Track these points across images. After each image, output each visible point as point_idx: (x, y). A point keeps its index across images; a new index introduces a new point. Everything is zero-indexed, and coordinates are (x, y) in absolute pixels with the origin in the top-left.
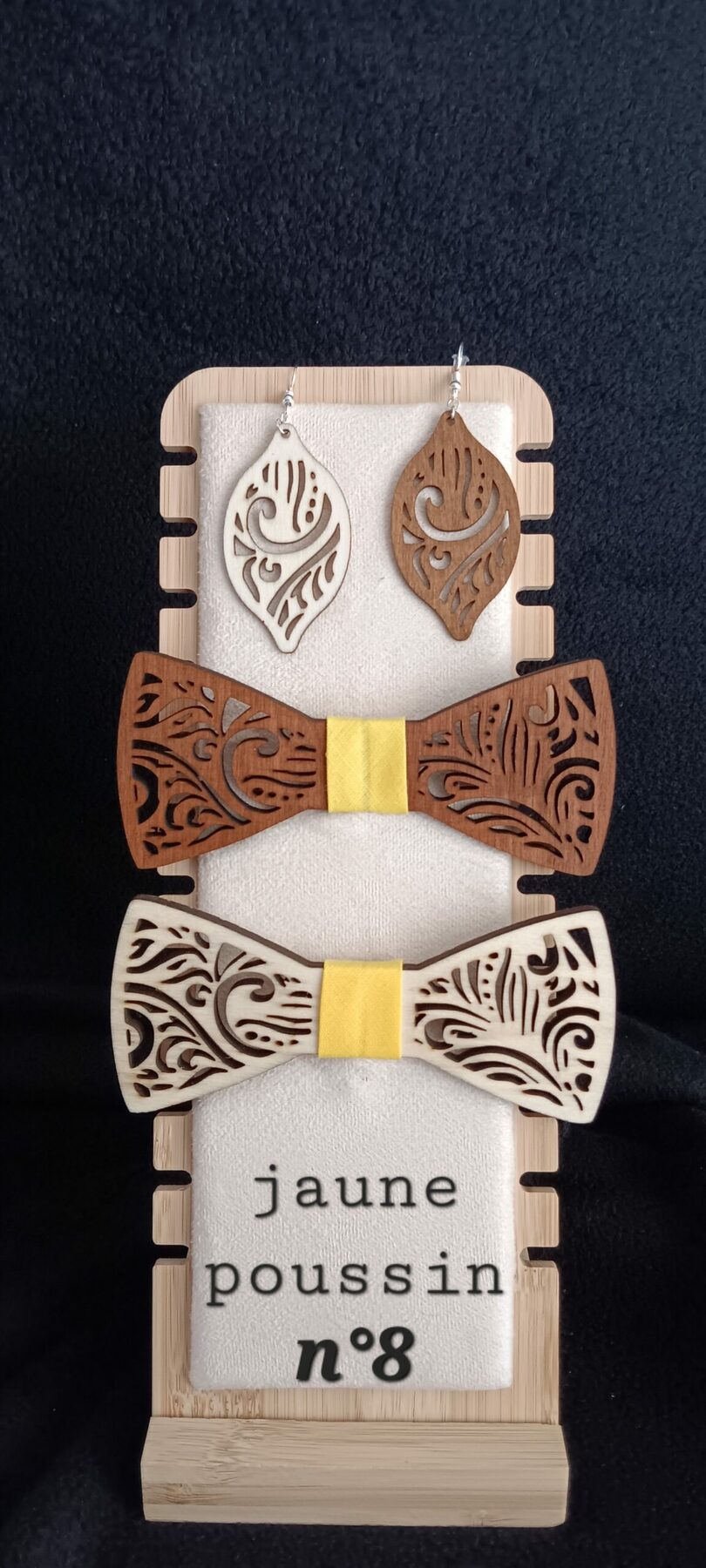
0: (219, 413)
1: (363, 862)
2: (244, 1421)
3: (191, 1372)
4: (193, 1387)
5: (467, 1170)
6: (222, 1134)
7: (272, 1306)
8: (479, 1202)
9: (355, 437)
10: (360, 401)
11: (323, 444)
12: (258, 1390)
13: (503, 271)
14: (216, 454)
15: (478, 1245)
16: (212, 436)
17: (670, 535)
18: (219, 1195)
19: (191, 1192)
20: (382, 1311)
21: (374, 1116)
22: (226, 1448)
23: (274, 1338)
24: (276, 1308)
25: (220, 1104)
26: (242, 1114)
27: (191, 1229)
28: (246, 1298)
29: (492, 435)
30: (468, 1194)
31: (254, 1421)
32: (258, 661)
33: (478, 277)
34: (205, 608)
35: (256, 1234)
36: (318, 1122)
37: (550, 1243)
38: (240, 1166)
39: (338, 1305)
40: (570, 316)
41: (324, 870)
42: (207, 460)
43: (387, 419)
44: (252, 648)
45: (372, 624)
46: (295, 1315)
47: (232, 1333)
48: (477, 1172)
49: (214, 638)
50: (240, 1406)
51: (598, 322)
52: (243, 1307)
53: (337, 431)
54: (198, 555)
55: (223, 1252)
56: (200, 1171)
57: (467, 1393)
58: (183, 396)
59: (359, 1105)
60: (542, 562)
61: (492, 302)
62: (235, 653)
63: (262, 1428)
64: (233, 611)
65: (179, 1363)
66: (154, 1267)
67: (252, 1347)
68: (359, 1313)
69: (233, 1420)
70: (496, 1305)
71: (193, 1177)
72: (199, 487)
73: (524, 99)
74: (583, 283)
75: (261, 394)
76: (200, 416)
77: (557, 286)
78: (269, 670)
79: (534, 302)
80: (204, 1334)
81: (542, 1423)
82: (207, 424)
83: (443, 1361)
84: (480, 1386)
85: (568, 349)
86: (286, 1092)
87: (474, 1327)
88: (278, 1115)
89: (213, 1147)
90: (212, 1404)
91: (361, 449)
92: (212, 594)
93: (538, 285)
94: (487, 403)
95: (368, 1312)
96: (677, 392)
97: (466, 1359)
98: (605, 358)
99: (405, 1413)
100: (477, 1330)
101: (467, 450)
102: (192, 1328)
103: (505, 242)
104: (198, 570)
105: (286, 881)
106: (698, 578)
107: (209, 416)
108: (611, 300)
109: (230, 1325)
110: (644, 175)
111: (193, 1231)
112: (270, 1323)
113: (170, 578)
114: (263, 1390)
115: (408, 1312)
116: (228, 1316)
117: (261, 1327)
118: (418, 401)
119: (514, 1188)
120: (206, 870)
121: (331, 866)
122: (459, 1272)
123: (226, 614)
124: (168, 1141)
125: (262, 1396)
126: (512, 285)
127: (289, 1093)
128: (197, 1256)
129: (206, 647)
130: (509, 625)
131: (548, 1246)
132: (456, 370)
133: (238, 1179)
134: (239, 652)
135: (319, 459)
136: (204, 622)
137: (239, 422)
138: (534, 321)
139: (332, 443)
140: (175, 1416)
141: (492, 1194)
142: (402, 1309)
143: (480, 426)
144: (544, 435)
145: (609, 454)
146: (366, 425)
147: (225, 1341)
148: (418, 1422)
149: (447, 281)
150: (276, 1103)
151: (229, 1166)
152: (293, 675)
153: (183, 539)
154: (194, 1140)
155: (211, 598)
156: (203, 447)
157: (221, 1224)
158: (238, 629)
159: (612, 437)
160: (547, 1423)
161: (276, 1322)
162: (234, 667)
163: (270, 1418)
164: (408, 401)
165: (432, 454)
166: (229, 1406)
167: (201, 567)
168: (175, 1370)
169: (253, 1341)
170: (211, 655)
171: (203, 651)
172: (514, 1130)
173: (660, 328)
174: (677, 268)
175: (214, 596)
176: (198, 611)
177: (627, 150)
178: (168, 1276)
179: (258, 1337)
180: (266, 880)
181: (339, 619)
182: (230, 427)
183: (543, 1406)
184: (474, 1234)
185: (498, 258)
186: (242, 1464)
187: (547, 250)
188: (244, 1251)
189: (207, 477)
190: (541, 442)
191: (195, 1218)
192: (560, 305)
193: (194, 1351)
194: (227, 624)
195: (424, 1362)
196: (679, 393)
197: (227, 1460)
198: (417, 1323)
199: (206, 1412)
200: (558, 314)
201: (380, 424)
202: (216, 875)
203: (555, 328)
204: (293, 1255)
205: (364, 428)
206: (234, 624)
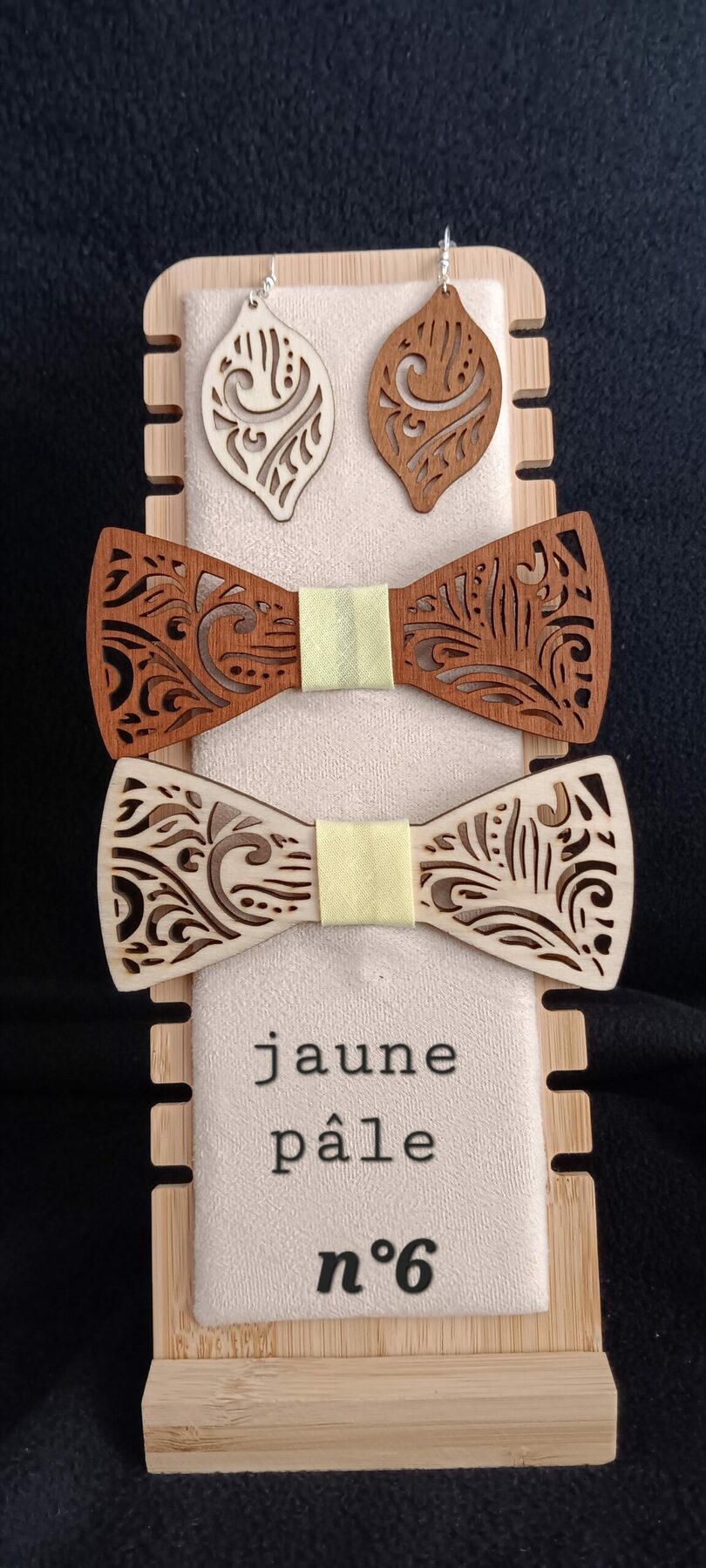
0: (203, 297)
1: (366, 744)
2: (255, 1360)
3: (195, 1306)
4: (198, 1324)
5: (489, 1068)
6: (224, 1038)
7: (282, 1226)
8: (505, 1103)
9: (343, 315)
10: (349, 279)
11: (310, 322)
12: (270, 1324)
13: (482, 192)
14: (201, 336)
15: (505, 1150)
16: (197, 320)
17: (667, 463)
18: (221, 1103)
19: (192, 1105)
20: (403, 1227)
21: (387, 1012)
22: (236, 1386)
23: (285, 1261)
24: (287, 1228)
25: (221, 1005)
26: (245, 1016)
27: (192, 1144)
28: (254, 1218)
29: (483, 308)
30: (491, 1093)
31: (266, 1360)
32: (249, 542)
33: (456, 201)
34: (192, 491)
35: (263, 1146)
36: (326, 1022)
37: (583, 1150)
38: (244, 1070)
39: (355, 1223)
40: (554, 237)
41: (325, 754)
42: (191, 343)
43: (376, 297)
44: (243, 529)
45: (367, 501)
46: (308, 1234)
47: (239, 1258)
48: (500, 1069)
49: (202, 520)
50: (251, 1344)
51: (583, 240)
52: (251, 1228)
53: (325, 311)
54: (185, 438)
55: (228, 1167)
56: (201, 1079)
57: (499, 1317)
58: (165, 285)
59: (371, 1001)
60: (541, 435)
61: (472, 225)
62: (225, 534)
63: (275, 1366)
64: (222, 492)
65: (182, 1299)
66: (153, 1192)
67: (262, 1273)
68: (378, 1230)
69: (243, 1360)
70: (528, 1216)
71: (195, 1088)
72: (184, 372)
73: (496, 15)
74: (565, 202)
75: (246, 278)
76: (183, 304)
77: (539, 206)
78: (260, 551)
79: (515, 224)
80: (208, 1261)
81: (584, 1351)
82: (191, 308)
83: (472, 1281)
84: (512, 1310)
85: (552, 271)
86: (291, 990)
87: (505, 1242)
88: (284, 1015)
89: (215, 1052)
90: (219, 1342)
91: (349, 326)
92: (200, 477)
93: (520, 205)
94: (477, 279)
95: (388, 1228)
96: (667, 313)
97: (498, 1278)
98: (592, 279)
99: (432, 1345)
100: (508, 1245)
101: (459, 324)
102: (197, 1255)
103: (483, 162)
104: (185, 454)
105: (286, 767)
106: (697, 508)
107: (193, 301)
108: (596, 220)
109: (237, 1249)
110: (623, 88)
111: (195, 1147)
112: (281, 1246)
113: (155, 466)
114: (275, 1322)
115: (432, 1227)
116: (234, 1240)
117: (272, 1250)
118: (409, 278)
119: (541, 1088)
120: (200, 759)
121: (333, 750)
122: (485, 1180)
123: (215, 495)
124: (166, 1050)
125: (275, 1333)
126: (492, 207)
127: (295, 990)
128: (199, 1174)
129: (194, 528)
130: (510, 497)
131: (580, 1152)
132: (443, 250)
133: (243, 1087)
134: (230, 533)
135: (308, 337)
136: (192, 505)
137: (223, 305)
138: (517, 243)
139: (319, 322)
140: (179, 1358)
141: (517, 1092)
142: (426, 1224)
143: (471, 300)
144: (536, 309)
145: (600, 380)
146: (354, 303)
147: (232, 1268)
148: (447, 1354)
149: (426, 205)
150: (282, 1001)
151: (232, 1071)
152: (286, 554)
153: (168, 426)
154: (194, 1046)
155: (197, 479)
156: (187, 331)
157: (225, 1137)
158: (227, 510)
159: (603, 363)
160: (589, 1350)
161: (288, 1242)
162: (224, 549)
163: (283, 1357)
164: (396, 279)
165: (421, 322)
166: (238, 1345)
167: (188, 450)
168: (178, 1306)
169: (263, 1267)
170: (200, 538)
171: (192, 536)
172: (537, 1025)
173: (646, 246)
174: (662, 185)
175: (203, 480)
176: (185, 496)
177: (604, 64)
178: (169, 1198)
179: (268, 1262)
180: (264, 767)
181: (333, 497)
182: (215, 309)
183: (584, 1332)
184: (500, 1138)
185: (477, 178)
186: (254, 1400)
187: (527, 170)
188: (252, 1164)
189: (192, 360)
190: (533, 317)
191: (197, 1131)
192: (543, 226)
193: (197, 1283)
194: (216, 505)
195: (452, 1283)
196: (670, 314)
197: (238, 1396)
198: (443, 1238)
199: (214, 1352)
200: (541, 235)
201: (368, 302)
202: (210, 764)
203: (538, 250)
204: (305, 1167)
205: (352, 306)
206: (223, 505)
